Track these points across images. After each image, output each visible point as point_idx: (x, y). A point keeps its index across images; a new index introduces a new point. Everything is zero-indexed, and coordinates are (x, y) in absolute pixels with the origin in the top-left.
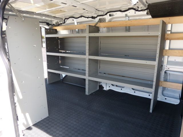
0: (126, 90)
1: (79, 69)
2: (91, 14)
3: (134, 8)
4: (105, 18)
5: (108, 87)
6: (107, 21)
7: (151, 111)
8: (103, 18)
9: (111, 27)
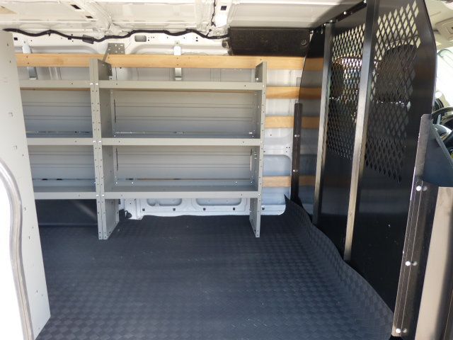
0: (185, 210)
1: (44, 179)
2: (80, 30)
3: (198, 30)
4: (123, 44)
5: (139, 210)
6: (128, 51)
7: (258, 234)
8: (119, 45)
9: (137, 68)
